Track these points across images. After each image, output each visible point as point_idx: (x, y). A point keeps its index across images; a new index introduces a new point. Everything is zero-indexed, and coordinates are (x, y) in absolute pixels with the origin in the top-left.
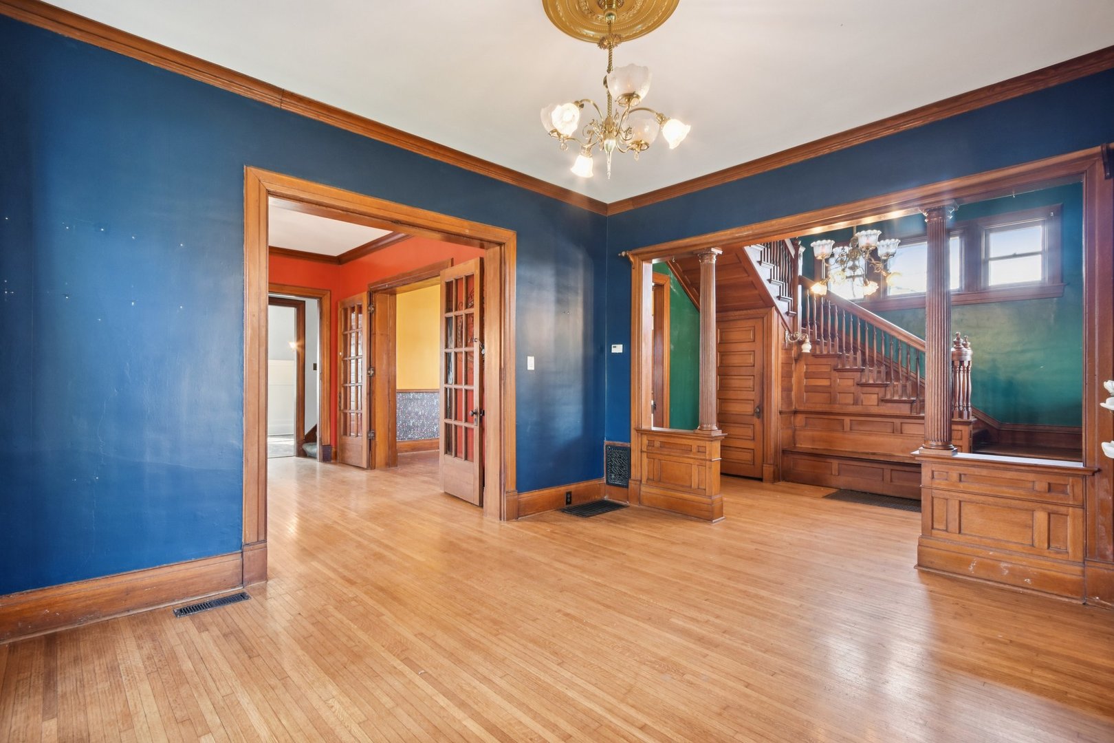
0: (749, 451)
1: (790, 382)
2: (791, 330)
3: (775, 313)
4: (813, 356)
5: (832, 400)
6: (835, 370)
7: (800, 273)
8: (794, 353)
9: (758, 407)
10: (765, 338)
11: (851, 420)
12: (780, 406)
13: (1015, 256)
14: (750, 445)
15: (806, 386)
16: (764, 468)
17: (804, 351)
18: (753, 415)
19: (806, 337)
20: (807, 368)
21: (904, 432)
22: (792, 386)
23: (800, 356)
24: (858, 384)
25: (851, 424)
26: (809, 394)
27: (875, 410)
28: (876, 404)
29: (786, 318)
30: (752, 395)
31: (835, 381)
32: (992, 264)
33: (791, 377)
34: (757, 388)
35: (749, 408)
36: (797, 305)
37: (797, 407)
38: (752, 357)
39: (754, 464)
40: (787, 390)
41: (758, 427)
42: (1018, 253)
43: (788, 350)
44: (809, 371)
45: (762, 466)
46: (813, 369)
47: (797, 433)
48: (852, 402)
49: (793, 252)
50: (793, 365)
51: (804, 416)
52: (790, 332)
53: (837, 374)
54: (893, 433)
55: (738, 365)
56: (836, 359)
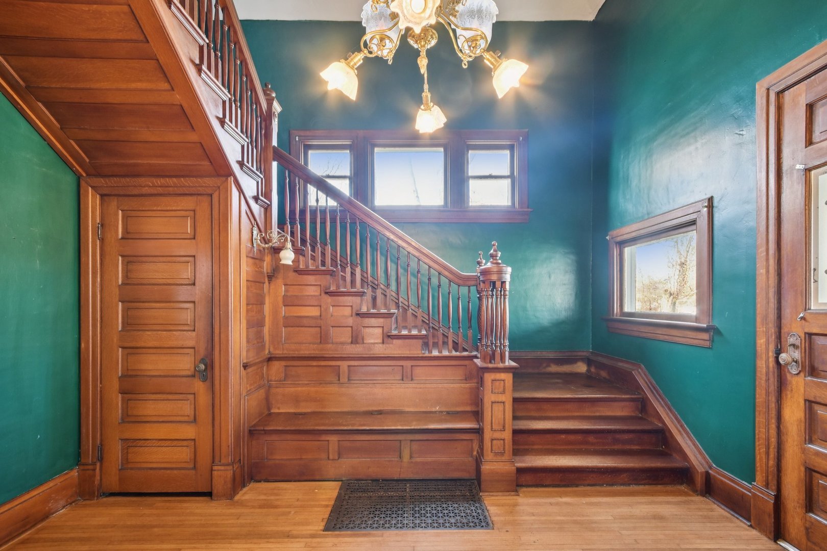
0: (185, 443)
1: (261, 311)
2: (262, 229)
3: (235, 193)
4: (296, 271)
5: (323, 338)
6: (326, 293)
7: (275, 143)
8: (267, 265)
9: (202, 361)
10: (215, 232)
11: (349, 366)
12: (244, 354)
13: (490, 177)
14: (189, 432)
15: (285, 318)
16: (215, 473)
17: (283, 262)
18: (193, 376)
19: (286, 240)
20: (286, 291)
21: (414, 378)
22: (264, 318)
23: (277, 269)
24: (358, 314)
25: (349, 371)
26: (289, 329)
27: (380, 349)
28: (380, 341)
29: (256, 208)
30: (190, 339)
31: (327, 309)
32: (472, 183)
33: (262, 303)
34: (201, 325)
35: (185, 364)
36: (271, 191)
37: (272, 350)
38: (190, 267)
39: (195, 468)
40: (255, 324)
41: (204, 399)
42: (494, 174)
43: (257, 259)
44: (289, 294)
45: (212, 470)
46: (294, 291)
47: (273, 390)
48: (350, 340)
49: (264, 105)
50: (266, 285)
51: (283, 363)
52: (260, 231)
53: (329, 299)
54: (403, 380)
55: (161, 281)
56: (328, 277)
